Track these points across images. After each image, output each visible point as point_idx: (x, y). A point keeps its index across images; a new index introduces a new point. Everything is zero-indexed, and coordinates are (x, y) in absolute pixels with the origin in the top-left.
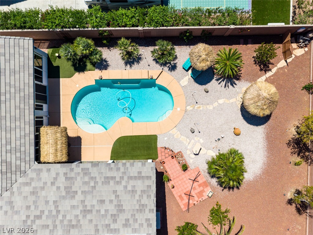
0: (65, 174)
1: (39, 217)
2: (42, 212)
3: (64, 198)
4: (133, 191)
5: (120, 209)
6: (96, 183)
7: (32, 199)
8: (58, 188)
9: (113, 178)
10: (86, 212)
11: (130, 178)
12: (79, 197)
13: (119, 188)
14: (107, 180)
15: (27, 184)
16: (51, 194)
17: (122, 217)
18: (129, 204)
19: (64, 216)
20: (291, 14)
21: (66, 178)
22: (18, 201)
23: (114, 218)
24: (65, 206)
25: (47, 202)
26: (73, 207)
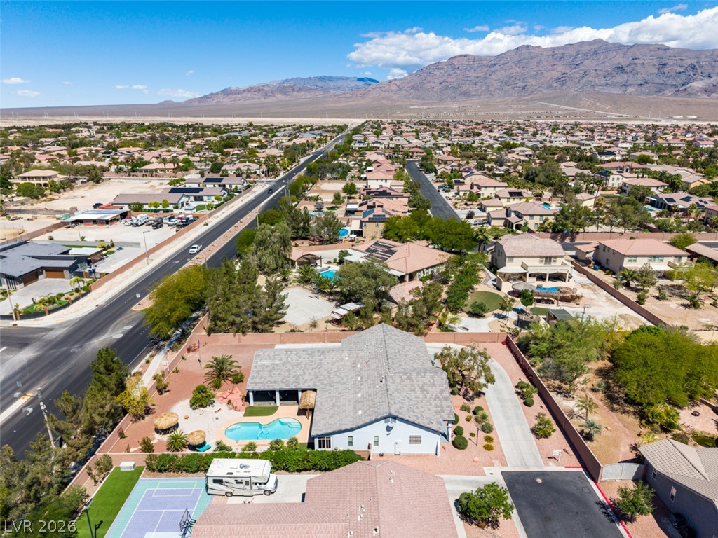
0: (299, 384)
1: (313, 369)
2: (312, 370)
3: (300, 375)
4: (261, 378)
5: (270, 372)
6: (282, 381)
7: (319, 374)
8: (303, 379)
9: (272, 383)
10: (289, 371)
11: (262, 383)
12: (291, 376)
13: (269, 379)
14: (275, 382)
15: (321, 380)
16: (307, 376)
17: (269, 369)
18: (265, 374)
19: (300, 369)
20: (107, 478)
21: (298, 382)
22: (325, 374)
23: (273, 368)
24: (298, 373)
25: (309, 374)
26: (295, 372)
